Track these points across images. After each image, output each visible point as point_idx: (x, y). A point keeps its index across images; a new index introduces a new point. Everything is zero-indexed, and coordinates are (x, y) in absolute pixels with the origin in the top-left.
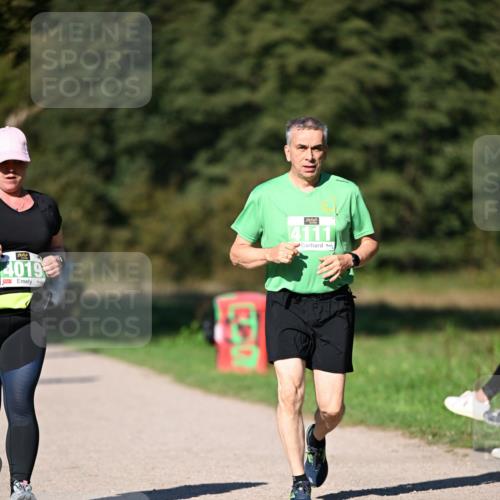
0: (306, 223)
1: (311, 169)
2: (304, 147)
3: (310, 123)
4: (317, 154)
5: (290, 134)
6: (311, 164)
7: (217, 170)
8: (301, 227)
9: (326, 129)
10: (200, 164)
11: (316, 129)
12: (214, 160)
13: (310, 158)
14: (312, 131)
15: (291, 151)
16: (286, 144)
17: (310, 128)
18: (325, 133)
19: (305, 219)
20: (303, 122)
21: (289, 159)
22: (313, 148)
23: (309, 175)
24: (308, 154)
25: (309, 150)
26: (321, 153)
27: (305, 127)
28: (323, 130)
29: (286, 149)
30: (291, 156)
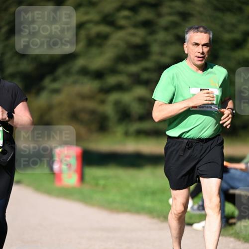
2: (197, 44)
3: (201, 29)
4: (206, 49)
5: (188, 36)
6: (202, 56)
7: (56, 85)
9: (212, 34)
10: (47, 81)
11: (205, 33)
12: (55, 80)
13: (201, 51)
14: (203, 34)
15: (188, 48)
16: (185, 42)
17: (201, 32)
18: (211, 36)
19: (201, 90)
20: (197, 28)
21: (186, 52)
22: (203, 45)
23: (199, 63)
24: (199, 49)
25: (200, 46)
26: (208, 48)
27: (198, 31)
28: (209, 34)
29: (185, 45)
30: (188, 50)
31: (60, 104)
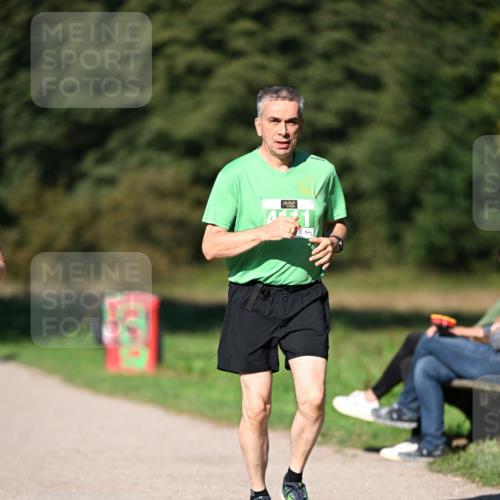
0: (283, 206)
1: (284, 146)
2: (276, 120)
3: (284, 93)
4: (292, 129)
5: (261, 105)
6: (285, 140)
8: (278, 211)
9: (302, 101)
11: (291, 100)
13: (283, 132)
14: (287, 102)
15: (261, 125)
16: (256, 116)
17: (284, 98)
18: (302, 105)
19: (282, 202)
20: (277, 92)
21: (259, 134)
22: (287, 122)
23: (282, 152)
24: (281, 128)
25: (283, 123)
26: (297, 126)
27: (278, 97)
28: (299, 101)
29: (257, 122)
30: (262, 130)
31: (116, 208)
